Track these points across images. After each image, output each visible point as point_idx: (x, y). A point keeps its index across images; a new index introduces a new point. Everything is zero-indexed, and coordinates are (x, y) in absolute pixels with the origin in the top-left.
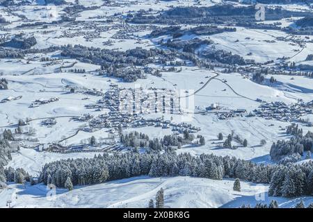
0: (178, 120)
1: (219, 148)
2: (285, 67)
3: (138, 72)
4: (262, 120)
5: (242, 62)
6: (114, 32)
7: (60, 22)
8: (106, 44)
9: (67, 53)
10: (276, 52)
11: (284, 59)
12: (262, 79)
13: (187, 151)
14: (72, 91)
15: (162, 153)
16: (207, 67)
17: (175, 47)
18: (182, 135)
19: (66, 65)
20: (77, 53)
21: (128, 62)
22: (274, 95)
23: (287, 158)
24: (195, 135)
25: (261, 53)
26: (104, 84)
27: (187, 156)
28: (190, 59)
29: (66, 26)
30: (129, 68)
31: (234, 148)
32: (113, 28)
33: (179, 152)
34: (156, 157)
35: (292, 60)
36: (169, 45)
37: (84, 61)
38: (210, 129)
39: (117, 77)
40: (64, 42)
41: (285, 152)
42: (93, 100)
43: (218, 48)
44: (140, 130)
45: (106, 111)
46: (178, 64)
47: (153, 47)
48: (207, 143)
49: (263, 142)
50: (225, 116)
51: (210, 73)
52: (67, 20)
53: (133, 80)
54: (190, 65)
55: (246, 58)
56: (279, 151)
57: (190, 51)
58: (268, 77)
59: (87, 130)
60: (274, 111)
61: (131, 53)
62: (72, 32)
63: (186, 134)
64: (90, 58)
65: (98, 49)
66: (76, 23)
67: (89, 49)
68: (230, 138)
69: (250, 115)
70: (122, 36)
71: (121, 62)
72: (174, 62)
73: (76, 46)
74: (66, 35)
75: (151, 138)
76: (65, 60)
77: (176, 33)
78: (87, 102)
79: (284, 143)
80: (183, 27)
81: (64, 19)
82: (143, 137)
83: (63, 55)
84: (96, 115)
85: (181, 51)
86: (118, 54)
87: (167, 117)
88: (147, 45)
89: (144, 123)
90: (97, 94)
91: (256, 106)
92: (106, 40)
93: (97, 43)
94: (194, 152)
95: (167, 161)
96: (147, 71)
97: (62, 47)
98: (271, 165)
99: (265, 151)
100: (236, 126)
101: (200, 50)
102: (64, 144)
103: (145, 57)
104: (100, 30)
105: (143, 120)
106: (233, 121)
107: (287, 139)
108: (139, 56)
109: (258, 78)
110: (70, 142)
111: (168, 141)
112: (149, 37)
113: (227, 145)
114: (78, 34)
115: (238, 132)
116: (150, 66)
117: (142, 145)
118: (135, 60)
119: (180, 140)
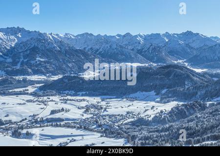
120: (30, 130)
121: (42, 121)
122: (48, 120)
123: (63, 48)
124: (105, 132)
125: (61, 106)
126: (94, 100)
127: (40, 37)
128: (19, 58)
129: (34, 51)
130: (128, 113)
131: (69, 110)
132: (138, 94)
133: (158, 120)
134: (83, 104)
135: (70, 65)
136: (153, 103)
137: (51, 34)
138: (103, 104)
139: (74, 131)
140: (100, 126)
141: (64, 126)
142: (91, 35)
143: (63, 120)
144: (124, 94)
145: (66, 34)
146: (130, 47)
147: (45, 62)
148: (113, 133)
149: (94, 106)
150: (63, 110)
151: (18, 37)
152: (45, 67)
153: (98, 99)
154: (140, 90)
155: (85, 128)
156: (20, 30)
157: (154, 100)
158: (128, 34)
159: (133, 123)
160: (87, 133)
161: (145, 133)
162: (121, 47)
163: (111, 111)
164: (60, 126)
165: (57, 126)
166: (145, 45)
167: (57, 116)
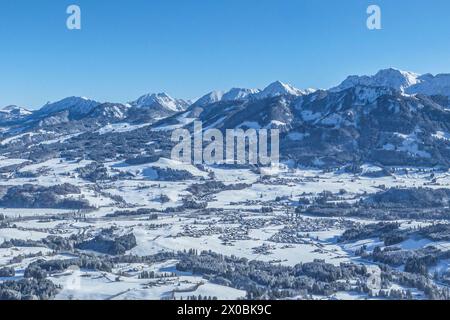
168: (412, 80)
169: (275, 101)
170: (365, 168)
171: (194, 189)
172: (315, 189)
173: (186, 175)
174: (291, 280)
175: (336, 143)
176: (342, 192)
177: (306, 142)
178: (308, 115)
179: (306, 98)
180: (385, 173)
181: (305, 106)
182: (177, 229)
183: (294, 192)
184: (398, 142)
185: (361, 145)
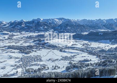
0: (41, 63)
1: (53, 70)
2: (67, 47)
3: (30, 51)
4: (63, 61)
5: (57, 47)
6: (23, 41)
7: (8, 39)
8: (21, 44)
9: (9, 47)
10: (64, 44)
11: (66, 46)
12: (62, 51)
13: (44, 71)
14: (11, 58)
15: (37, 73)
16: (48, 49)
17: (40, 44)
18: (43, 67)
19: (9, 51)
20: (13, 47)
21: (27, 49)
22: (65, 54)
23: (70, 70)
24: (46, 67)
25: (61, 44)
26: (20, 55)
27: (45, 73)
28: (44, 47)
29: (9, 40)
30: (28, 50)
31: (57, 69)
32: (23, 40)
33: (42, 72)
34: (36, 74)
35: (68, 46)
36: (38, 44)
37: (15, 49)
38: (50, 65)
39: (24, 53)
40: (9, 44)
41: (69, 69)
42: (17, 60)
43: (50, 44)
44: (31, 67)
45: (21, 63)
46: (41, 48)
47: (34, 45)
48: (50, 69)
49: (64, 67)
50: (54, 61)
51: (49, 50)
52: (10, 38)
53: (29, 53)
54: (44, 48)
55: (58, 46)
56: (68, 69)
57: (44, 45)
58: (63, 50)
59: (15, 69)
60: (65, 58)
61: (28, 46)
62: (11, 42)
63: (44, 67)
64: (16, 48)
65: (19, 46)
66: (12, 39)
67: (16, 46)
68: (55, 67)
69: (60, 60)
70: (25, 42)
71: (25, 49)
72: (40, 48)
73: (12, 45)
74: (9, 43)
75: (34, 69)
76: (9, 50)
77: (40, 41)
78: (15, 61)
79: (68, 66)
80: (42, 39)
81: (9, 38)
82: (32, 69)
83: (8, 48)
84: (18, 64)
85: (41, 45)
86: (24, 47)
87: (39, 63)
88: (32, 44)
89: (32, 65)
90: (19, 58)
91: (61, 58)
92: (21, 43)
93: (18, 44)
94: (46, 72)
95: (39, 75)
96: (33, 51)
97: (8, 46)
98: (66, 73)
99: (64, 69)
100: (57, 63)
101: (46, 44)
102: (8, 74)
103: (32, 47)
104: (19, 41)
105: (32, 64)
106: (56, 62)
107: (69, 65)
108: (30, 47)
109: (61, 51)
110: (10, 73)
111: (39, 70)
112: (33, 42)
113: (55, 69)
114: (13, 42)
115: (57, 65)
116: (33, 49)
117: (32, 71)
118: (29, 48)
119: (42, 69)
120: (65, 50)
121: (69, 47)
122: (71, 47)
123: (76, 24)
124: (89, 53)
125: (75, 43)
126: (86, 42)
127: (69, 21)
128: (62, 27)
129: (67, 25)
130: (98, 47)
131: (77, 45)
132: (102, 41)
133: (110, 50)
134: (82, 43)
135: (78, 30)
136: (108, 45)
137: (73, 20)
138: (89, 43)
139: (79, 52)
140: (88, 51)
141: (76, 50)
142: (86, 20)
143: (75, 48)
144: (97, 41)
145: (78, 20)
146: (100, 24)
147: (70, 29)
148: (92, 54)
149: (86, 44)
150: (75, 44)
151: (62, 21)
152: (70, 31)
153: (87, 42)
154: (103, 39)
155: (82, 51)
156: (63, 19)
157: (109, 43)
158: (100, 19)
159: (100, 51)
160: (83, 52)
161: (104, 55)
162: (97, 24)
163: (92, 46)
164: (74, 49)
165: (73, 49)
166: (106, 23)
167: (73, 46)
168: (42, 20)
169: (22, 22)
170: (36, 32)
171: (10, 36)
172: (29, 35)
173: (8, 34)
174: (26, 48)
175: (32, 29)
176: (33, 35)
177: (27, 28)
178: (27, 24)
179: (27, 22)
180: (39, 32)
181: (27, 23)
182: (7, 42)
183: (26, 36)
184: (40, 28)
185: (35, 29)
